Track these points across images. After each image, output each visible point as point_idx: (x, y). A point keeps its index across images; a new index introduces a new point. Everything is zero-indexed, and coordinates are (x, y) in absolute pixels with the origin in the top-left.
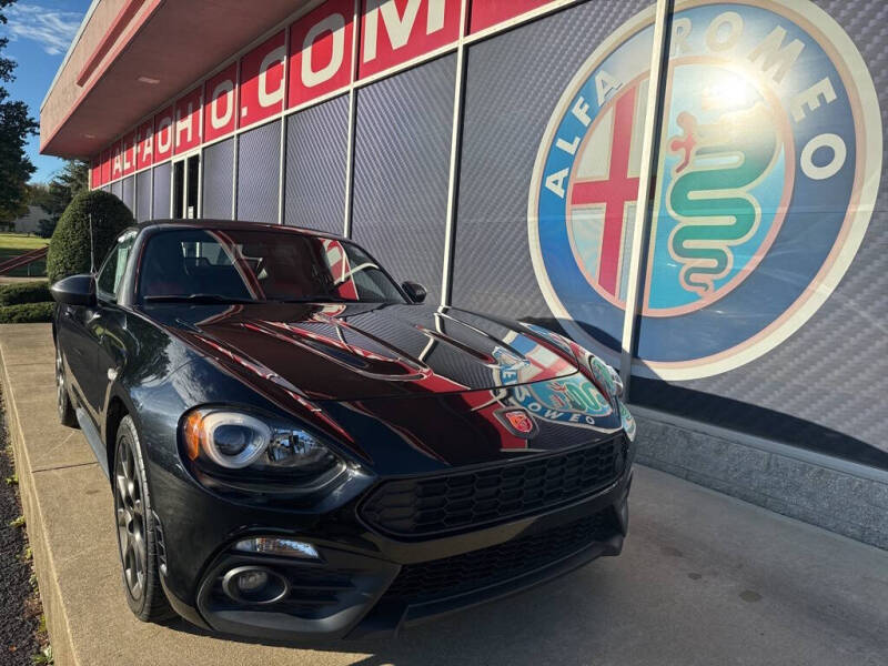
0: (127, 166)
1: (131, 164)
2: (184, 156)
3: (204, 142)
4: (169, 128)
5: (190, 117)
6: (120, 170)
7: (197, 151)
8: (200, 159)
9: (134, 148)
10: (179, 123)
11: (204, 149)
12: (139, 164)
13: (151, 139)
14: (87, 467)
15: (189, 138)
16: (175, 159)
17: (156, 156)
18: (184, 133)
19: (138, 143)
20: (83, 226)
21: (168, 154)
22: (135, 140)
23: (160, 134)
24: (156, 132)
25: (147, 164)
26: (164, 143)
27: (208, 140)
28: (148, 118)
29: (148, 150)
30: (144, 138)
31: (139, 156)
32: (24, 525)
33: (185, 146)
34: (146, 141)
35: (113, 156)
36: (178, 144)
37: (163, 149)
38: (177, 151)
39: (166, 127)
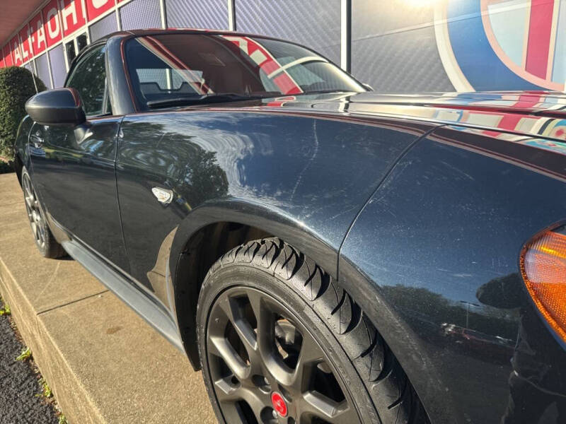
0: (26, 54)
1: (29, 52)
2: (73, 36)
3: (88, 21)
4: (56, 17)
5: (73, 4)
6: (21, 59)
7: (84, 30)
8: (88, 36)
9: (29, 39)
10: (63, 11)
11: (89, 27)
12: (36, 51)
13: (42, 29)
14: (92, 300)
15: (75, 21)
16: (65, 40)
17: (50, 41)
18: (70, 18)
19: (31, 35)
20: (6, 96)
21: (59, 38)
22: (28, 32)
23: (49, 23)
24: (45, 23)
25: (43, 48)
26: (54, 29)
27: (93, 19)
28: (36, 12)
29: (41, 38)
30: (35, 30)
31: (35, 44)
32: (31, 358)
33: (72, 28)
34: (38, 31)
35: (13, 49)
36: (66, 28)
37: (53, 35)
38: (67, 33)
39: (53, 16)
